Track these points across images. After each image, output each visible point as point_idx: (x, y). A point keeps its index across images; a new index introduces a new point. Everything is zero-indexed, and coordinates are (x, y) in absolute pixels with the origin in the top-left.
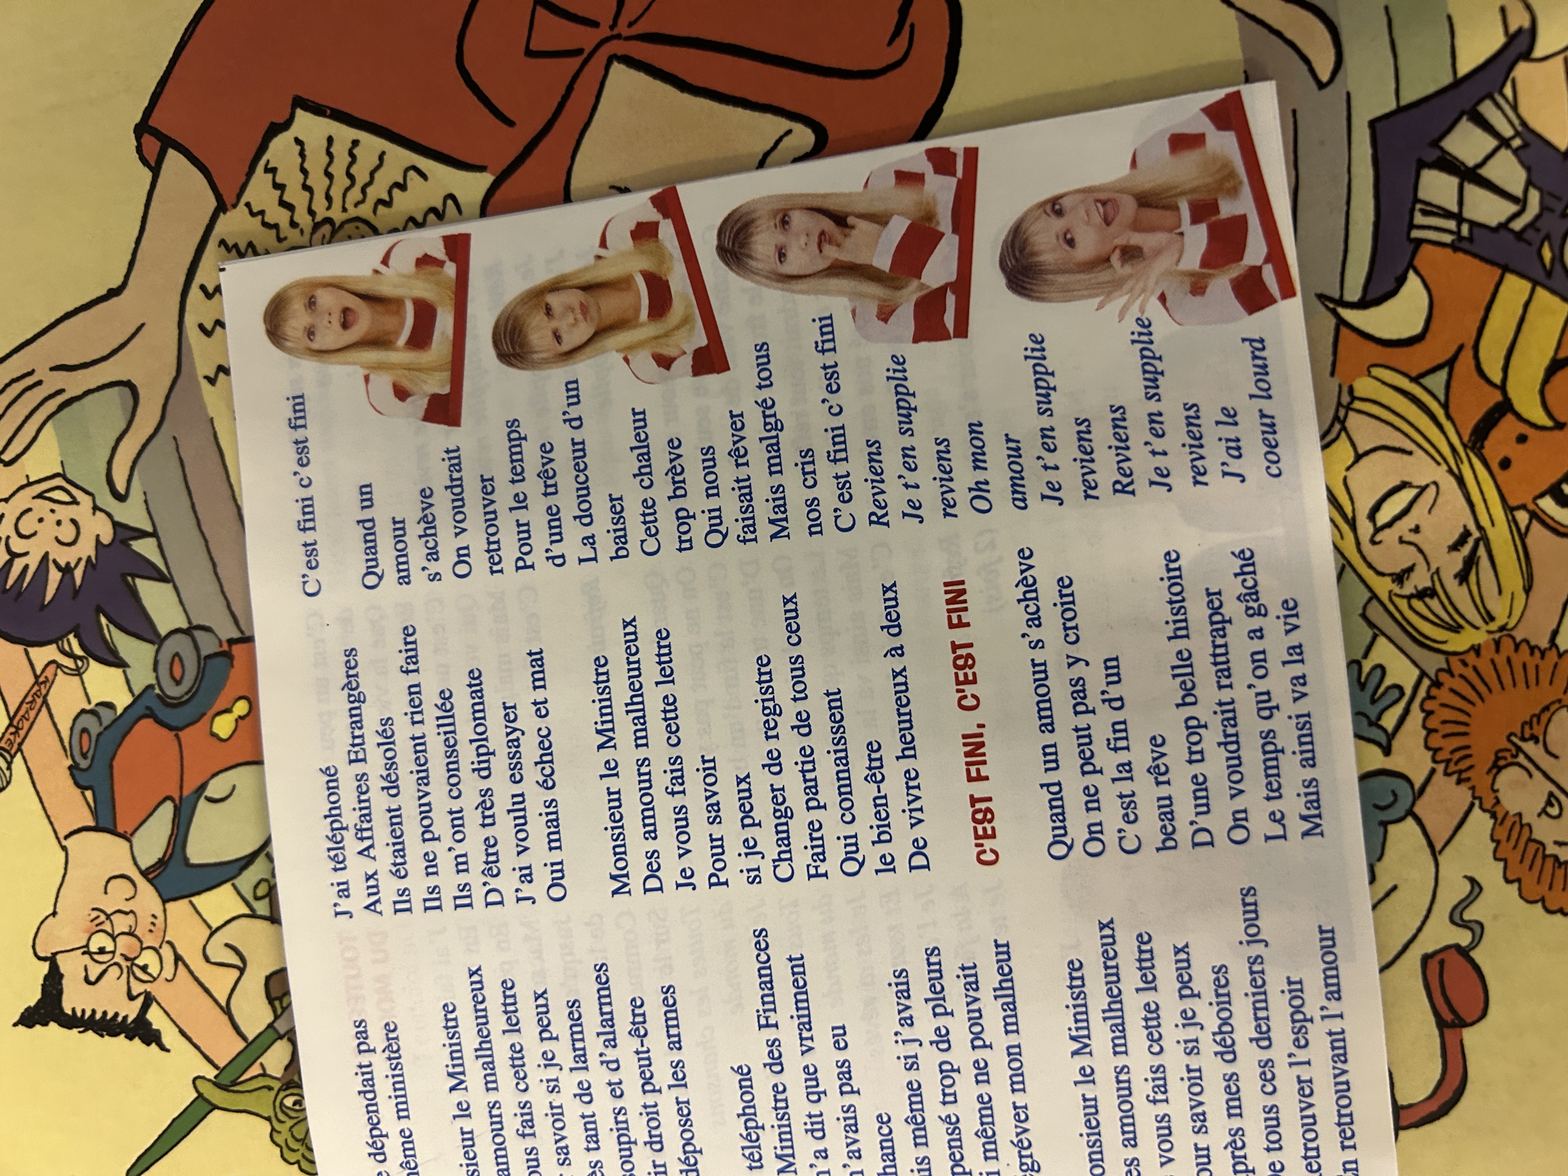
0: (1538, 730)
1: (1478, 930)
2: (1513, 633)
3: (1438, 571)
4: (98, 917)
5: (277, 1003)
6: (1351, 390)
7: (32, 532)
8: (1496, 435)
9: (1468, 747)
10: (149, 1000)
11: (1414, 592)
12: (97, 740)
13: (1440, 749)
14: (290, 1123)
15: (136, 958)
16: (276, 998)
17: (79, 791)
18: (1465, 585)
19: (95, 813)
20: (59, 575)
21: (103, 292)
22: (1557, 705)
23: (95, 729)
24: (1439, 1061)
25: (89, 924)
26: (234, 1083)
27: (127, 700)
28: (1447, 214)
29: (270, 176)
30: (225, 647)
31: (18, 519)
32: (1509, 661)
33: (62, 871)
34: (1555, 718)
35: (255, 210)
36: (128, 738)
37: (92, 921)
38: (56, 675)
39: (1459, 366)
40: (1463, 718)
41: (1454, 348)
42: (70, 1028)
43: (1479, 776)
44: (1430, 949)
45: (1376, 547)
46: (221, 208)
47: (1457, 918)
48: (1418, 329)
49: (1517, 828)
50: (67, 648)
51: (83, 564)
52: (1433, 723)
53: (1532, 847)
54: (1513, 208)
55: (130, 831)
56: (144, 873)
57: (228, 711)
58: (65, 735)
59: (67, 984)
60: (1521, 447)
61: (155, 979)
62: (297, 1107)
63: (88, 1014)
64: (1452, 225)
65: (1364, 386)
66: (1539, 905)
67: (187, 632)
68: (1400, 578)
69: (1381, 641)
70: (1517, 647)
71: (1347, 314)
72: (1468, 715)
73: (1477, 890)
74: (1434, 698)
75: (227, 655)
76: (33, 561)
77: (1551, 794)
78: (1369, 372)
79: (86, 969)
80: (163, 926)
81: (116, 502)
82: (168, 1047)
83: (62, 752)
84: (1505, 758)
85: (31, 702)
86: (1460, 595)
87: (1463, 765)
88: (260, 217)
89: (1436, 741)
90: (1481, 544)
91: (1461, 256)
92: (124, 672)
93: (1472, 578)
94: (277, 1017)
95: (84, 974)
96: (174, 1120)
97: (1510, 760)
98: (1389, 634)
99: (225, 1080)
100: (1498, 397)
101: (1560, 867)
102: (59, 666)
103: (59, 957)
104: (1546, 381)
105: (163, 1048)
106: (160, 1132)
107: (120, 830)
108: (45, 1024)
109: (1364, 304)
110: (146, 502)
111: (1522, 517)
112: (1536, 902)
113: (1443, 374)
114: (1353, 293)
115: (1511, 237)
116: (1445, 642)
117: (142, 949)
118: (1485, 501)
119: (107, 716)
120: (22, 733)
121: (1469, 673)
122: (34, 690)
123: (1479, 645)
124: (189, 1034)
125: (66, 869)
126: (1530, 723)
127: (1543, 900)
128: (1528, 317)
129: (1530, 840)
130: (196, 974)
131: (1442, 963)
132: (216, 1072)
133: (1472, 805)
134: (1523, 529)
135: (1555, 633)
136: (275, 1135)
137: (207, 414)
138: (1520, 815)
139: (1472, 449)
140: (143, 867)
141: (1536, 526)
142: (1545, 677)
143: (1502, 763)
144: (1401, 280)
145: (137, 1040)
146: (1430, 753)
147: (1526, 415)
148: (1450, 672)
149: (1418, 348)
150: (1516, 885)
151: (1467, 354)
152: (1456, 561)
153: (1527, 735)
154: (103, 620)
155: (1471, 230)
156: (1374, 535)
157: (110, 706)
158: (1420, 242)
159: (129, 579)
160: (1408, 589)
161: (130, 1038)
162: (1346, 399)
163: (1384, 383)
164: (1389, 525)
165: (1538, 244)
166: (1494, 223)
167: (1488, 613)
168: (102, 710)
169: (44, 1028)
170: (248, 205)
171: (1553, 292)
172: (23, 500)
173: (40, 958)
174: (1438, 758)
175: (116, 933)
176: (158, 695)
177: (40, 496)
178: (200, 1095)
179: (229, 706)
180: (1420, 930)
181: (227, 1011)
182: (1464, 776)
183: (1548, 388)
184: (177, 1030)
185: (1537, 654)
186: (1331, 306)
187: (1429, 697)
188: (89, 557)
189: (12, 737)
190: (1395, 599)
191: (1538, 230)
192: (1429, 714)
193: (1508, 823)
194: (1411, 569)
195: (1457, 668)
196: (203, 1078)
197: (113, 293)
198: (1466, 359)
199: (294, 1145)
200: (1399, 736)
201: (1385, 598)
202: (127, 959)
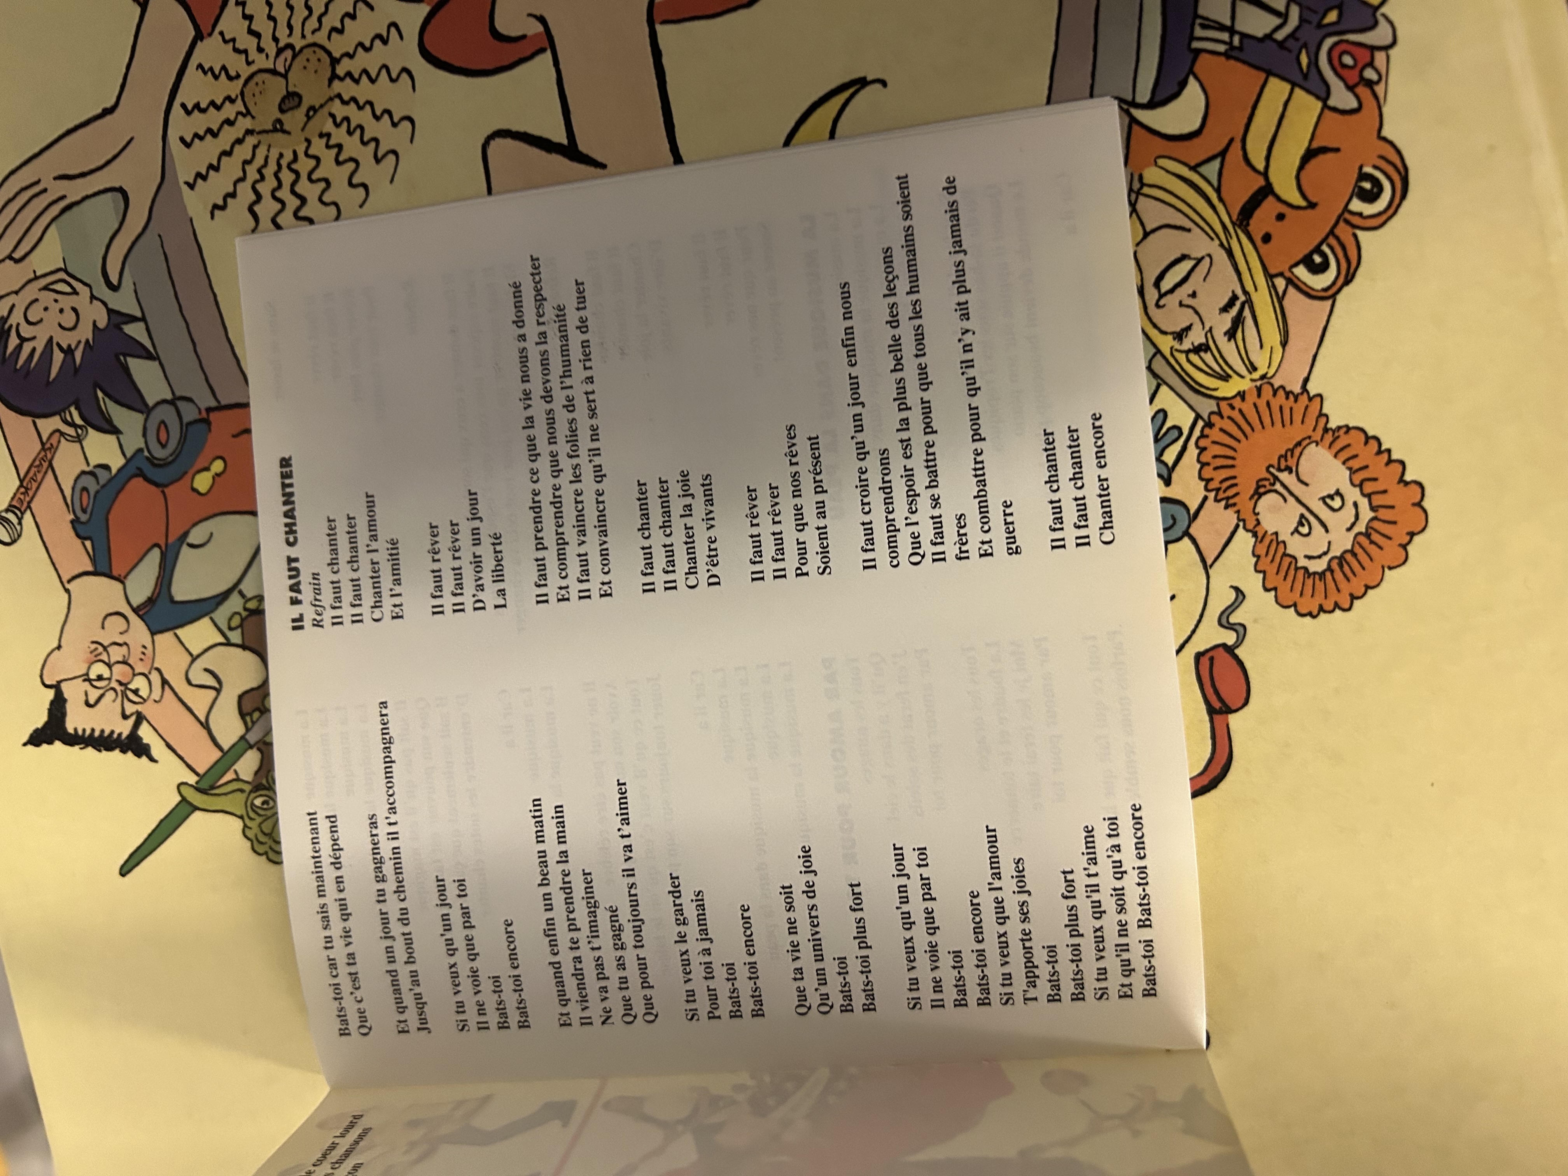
0: (1292, 463)
1: (1241, 630)
2: (1272, 381)
3: (1211, 329)
4: (96, 649)
5: (248, 719)
6: (1141, 177)
7: (39, 319)
8: (1258, 214)
9: (1234, 477)
10: (140, 718)
11: (1191, 347)
12: (95, 497)
13: (1212, 479)
14: (259, 820)
15: (129, 683)
16: (248, 714)
17: (79, 541)
18: (1233, 340)
19: (93, 560)
20: (62, 355)
21: (99, 111)
22: (1307, 441)
23: (93, 487)
24: (1210, 742)
25: (89, 655)
26: (213, 787)
27: (121, 461)
28: (1222, 28)
29: (240, 8)
30: (204, 415)
31: (27, 309)
32: (1268, 404)
33: (66, 610)
34: (1306, 452)
35: (227, 37)
36: (122, 496)
37: (91, 652)
38: (59, 442)
39: (1229, 157)
40: (1230, 453)
41: (1226, 141)
42: (71, 744)
43: (1244, 501)
44: (1202, 649)
45: (1160, 311)
46: (199, 36)
47: (1224, 622)
48: (1196, 125)
49: (1274, 544)
50: (69, 419)
51: (82, 346)
52: (1205, 458)
53: (1287, 560)
54: (1277, 21)
55: (123, 575)
56: (135, 610)
57: (207, 469)
58: (68, 493)
59: (69, 707)
60: (1279, 224)
61: (145, 700)
62: (265, 806)
63: (88, 732)
64: (1225, 36)
65: (1152, 175)
66: (1292, 609)
67: (172, 402)
68: (1179, 336)
69: (1164, 389)
70: (1275, 392)
71: (1138, 114)
72: (1235, 450)
73: (1241, 597)
74: (1207, 436)
75: (207, 422)
76: (40, 345)
77: (1302, 516)
78: (1156, 162)
79: (86, 694)
80: (152, 653)
81: (111, 292)
82: (156, 758)
83: (65, 507)
84: (1265, 486)
85: (38, 466)
86: (1229, 349)
87: (1230, 493)
88: (231, 44)
89: (1208, 473)
90: (1246, 306)
91: (1232, 62)
92: (118, 439)
93: (1239, 335)
94: (248, 730)
95: (84, 698)
96: (162, 821)
97: (1269, 487)
98: (1170, 383)
99: (204, 785)
100: (1261, 182)
101: (1309, 577)
102: (62, 434)
103: (64, 686)
104: (1301, 168)
105: (152, 760)
106: (149, 831)
107: (115, 573)
108: (50, 743)
109: (1152, 105)
110: (136, 292)
111: (1280, 283)
112: (1288, 607)
113: (1216, 164)
114: (1143, 97)
115: (1274, 45)
116: (1216, 389)
117: (134, 675)
118: (1250, 270)
119: (103, 476)
120: (31, 493)
121: (1236, 415)
122: (41, 456)
123: (1244, 392)
124: (175, 747)
125: (69, 608)
126: (1285, 457)
127: (1295, 605)
128: (1287, 114)
129: (1285, 555)
130: (180, 695)
131: (1212, 659)
132: (196, 778)
133: (1237, 526)
134: (1281, 293)
135: (1306, 380)
136: (247, 830)
137: (187, 214)
138: (1276, 534)
139: (1240, 227)
140: (135, 605)
141: (1291, 290)
142: (1298, 418)
143: (1262, 490)
144: (1183, 84)
145: (130, 754)
146: (1203, 483)
147: (1284, 196)
148: (1220, 414)
149: (1196, 141)
150: (1273, 593)
151: (1237, 145)
152: (1226, 322)
153: (1283, 467)
154: (100, 394)
155: (1241, 41)
156: (1158, 301)
157: (106, 467)
158: (1198, 52)
159: (122, 358)
160: (1187, 345)
161: (124, 751)
162: (1136, 185)
163: (1167, 171)
164: (1172, 291)
165: (1295, 52)
166: (1260, 34)
167: (1251, 364)
168: (99, 471)
169: (51, 746)
170: (221, 34)
171: (1309, 92)
172: (31, 291)
173: (47, 686)
174: (1210, 487)
175: (112, 661)
176: (147, 458)
177: (46, 288)
178: (184, 799)
179: (206, 465)
180: (1194, 632)
181: (206, 726)
182: (1231, 501)
183: (1303, 174)
184: (163, 743)
185: (1291, 398)
186: (1125, 107)
187: (1203, 436)
188: (87, 341)
189: (22, 497)
190: (1176, 354)
191: (1297, 40)
192: (1202, 450)
193: (1267, 541)
194: (1189, 328)
195: (1226, 410)
196: (186, 784)
197: (107, 112)
198: (1235, 151)
199: (262, 838)
200: (1178, 468)
201: (1167, 353)
202: (120, 683)
